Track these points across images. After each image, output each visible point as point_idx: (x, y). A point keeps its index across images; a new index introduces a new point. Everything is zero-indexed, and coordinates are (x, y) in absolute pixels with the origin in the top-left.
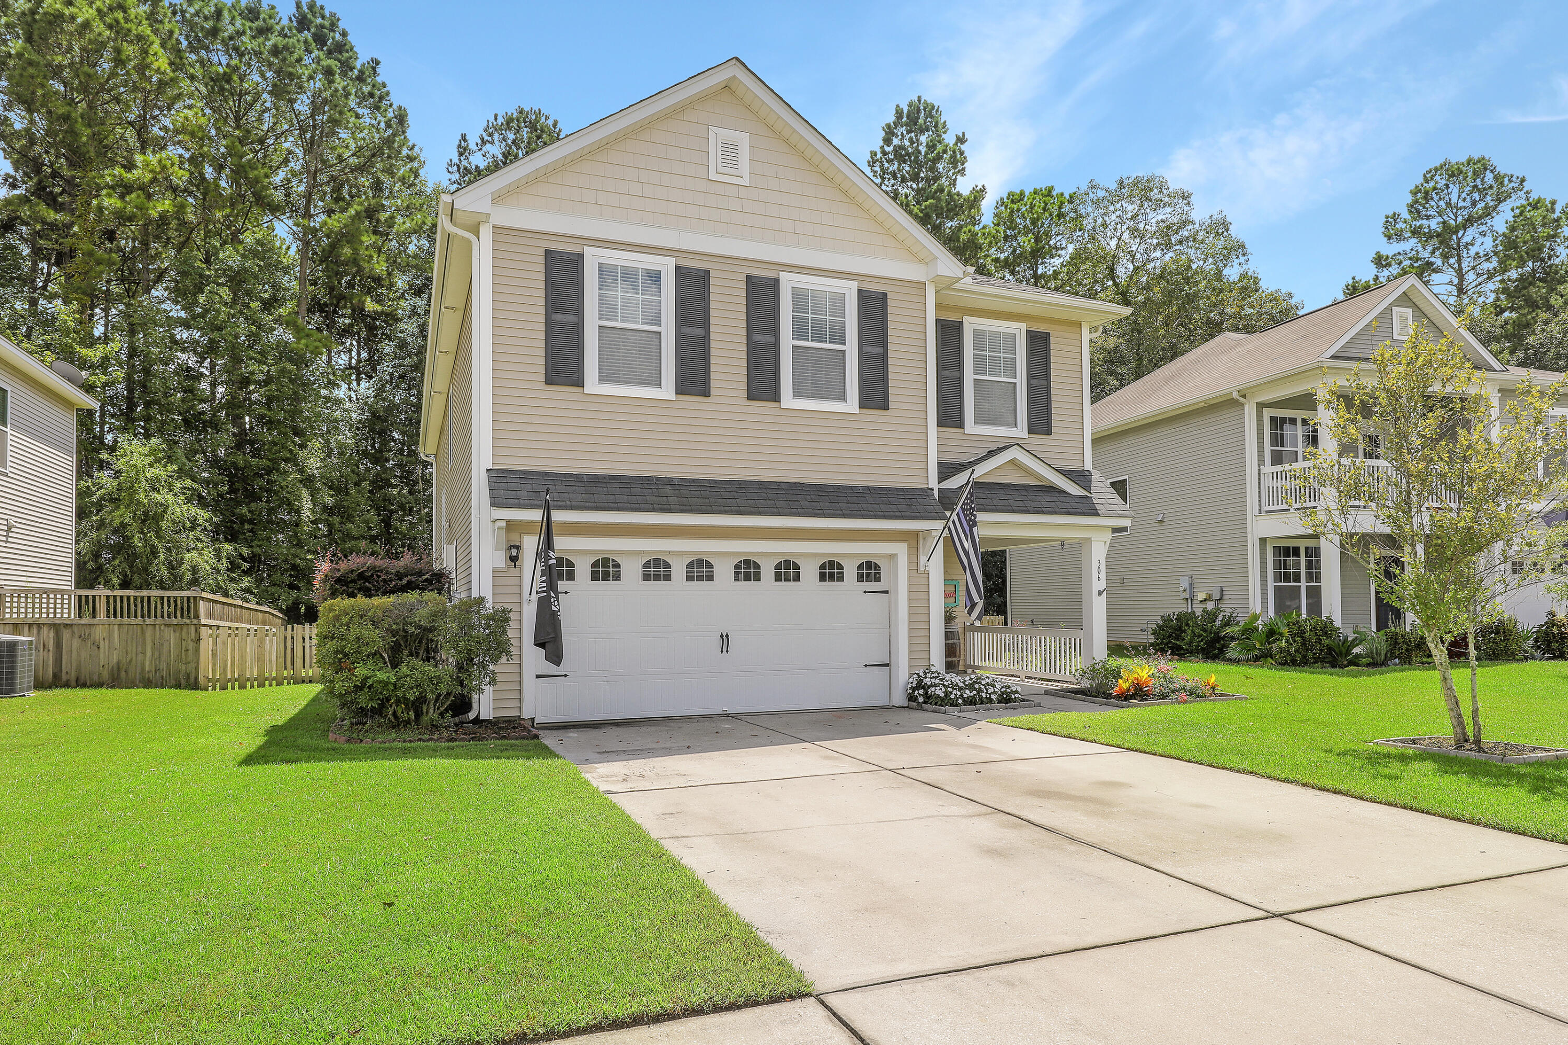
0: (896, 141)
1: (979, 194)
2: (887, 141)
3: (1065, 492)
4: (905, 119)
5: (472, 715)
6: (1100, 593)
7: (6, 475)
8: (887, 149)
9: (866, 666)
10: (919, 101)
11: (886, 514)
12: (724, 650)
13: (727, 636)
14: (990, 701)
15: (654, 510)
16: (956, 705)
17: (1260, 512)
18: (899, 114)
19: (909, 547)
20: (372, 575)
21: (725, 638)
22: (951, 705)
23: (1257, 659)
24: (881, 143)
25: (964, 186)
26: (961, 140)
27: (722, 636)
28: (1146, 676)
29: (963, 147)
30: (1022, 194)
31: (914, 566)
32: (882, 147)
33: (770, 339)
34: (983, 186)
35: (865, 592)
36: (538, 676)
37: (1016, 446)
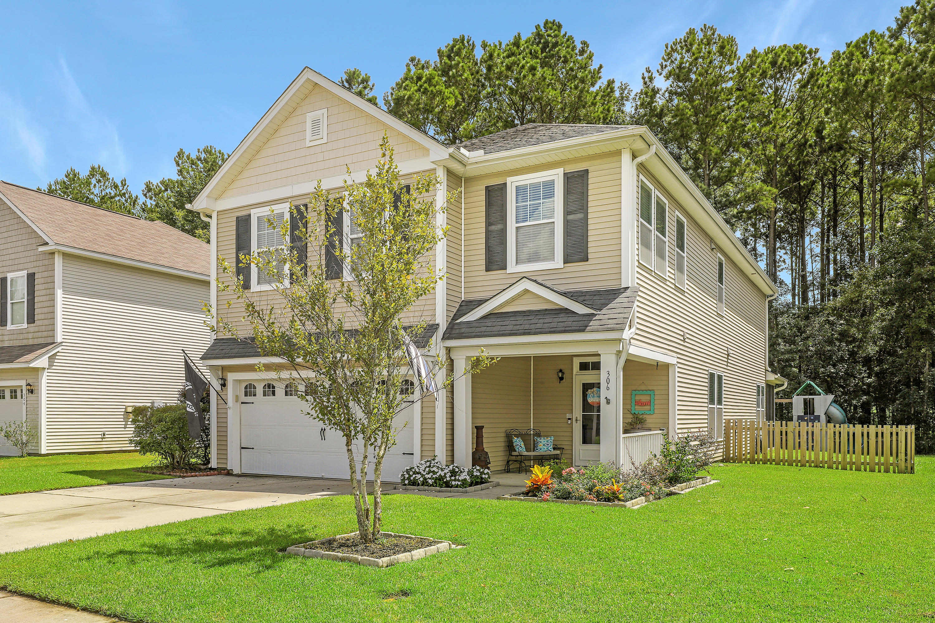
5: (209, 466)
6: (608, 401)
9: (404, 454)
12: (323, 438)
13: (324, 429)
21: (323, 432)
27: (322, 429)
28: (542, 476)
33: (338, 238)
36: (243, 448)
37: (525, 279)
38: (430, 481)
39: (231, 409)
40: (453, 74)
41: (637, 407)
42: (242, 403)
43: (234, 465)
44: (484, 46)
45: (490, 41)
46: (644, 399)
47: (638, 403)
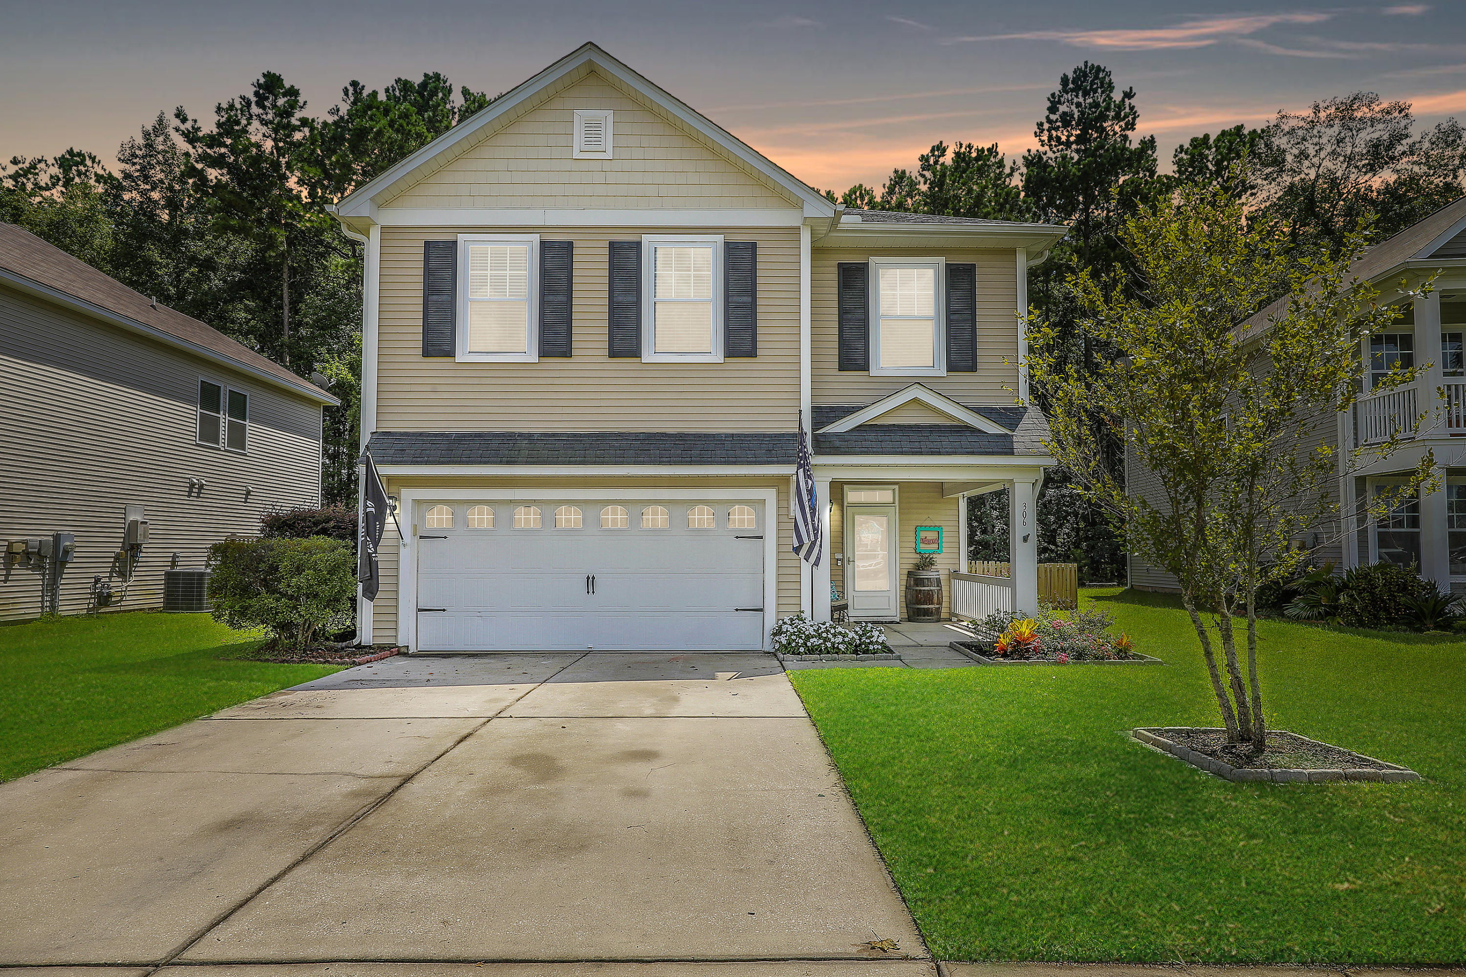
0: (1063, 108)
1: (1149, 144)
2: (1053, 109)
3: (980, 431)
4: (1071, 86)
5: (355, 642)
6: (1025, 539)
7: (245, 455)
8: (1053, 117)
9: (737, 610)
10: (1086, 66)
11: (739, 459)
12: (591, 591)
13: (593, 578)
14: (838, 651)
15: (501, 463)
16: (799, 654)
17: (1356, 446)
18: (1065, 80)
19: (778, 493)
20: (294, 523)
21: (590, 581)
22: (793, 653)
23: (1321, 616)
24: (1047, 113)
25: (1135, 139)
26: (1129, 95)
27: (588, 578)
28: (1028, 632)
29: (1133, 101)
30: (1207, 137)
31: (783, 511)
32: (1048, 117)
33: (632, 299)
34: (1152, 136)
35: (737, 537)
36: (420, 610)
37: (917, 386)
38: (841, 647)
39: (408, 548)
40: (429, 116)
41: (922, 545)
42: (421, 537)
43: (406, 637)
44: (465, 92)
45: (474, 89)
46: (931, 535)
47: (924, 541)
